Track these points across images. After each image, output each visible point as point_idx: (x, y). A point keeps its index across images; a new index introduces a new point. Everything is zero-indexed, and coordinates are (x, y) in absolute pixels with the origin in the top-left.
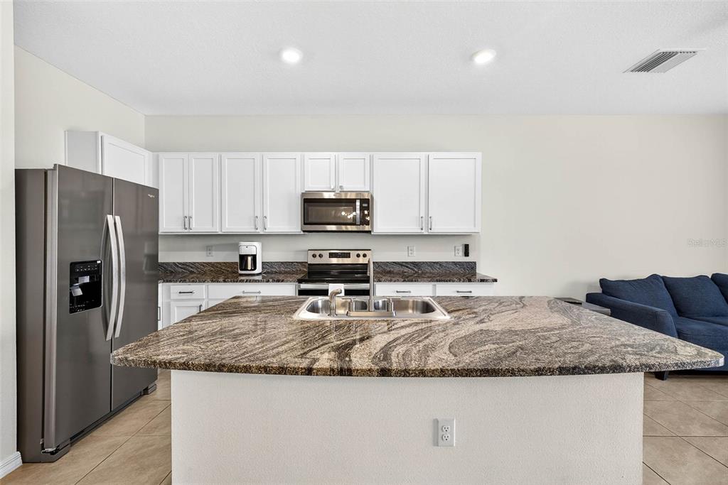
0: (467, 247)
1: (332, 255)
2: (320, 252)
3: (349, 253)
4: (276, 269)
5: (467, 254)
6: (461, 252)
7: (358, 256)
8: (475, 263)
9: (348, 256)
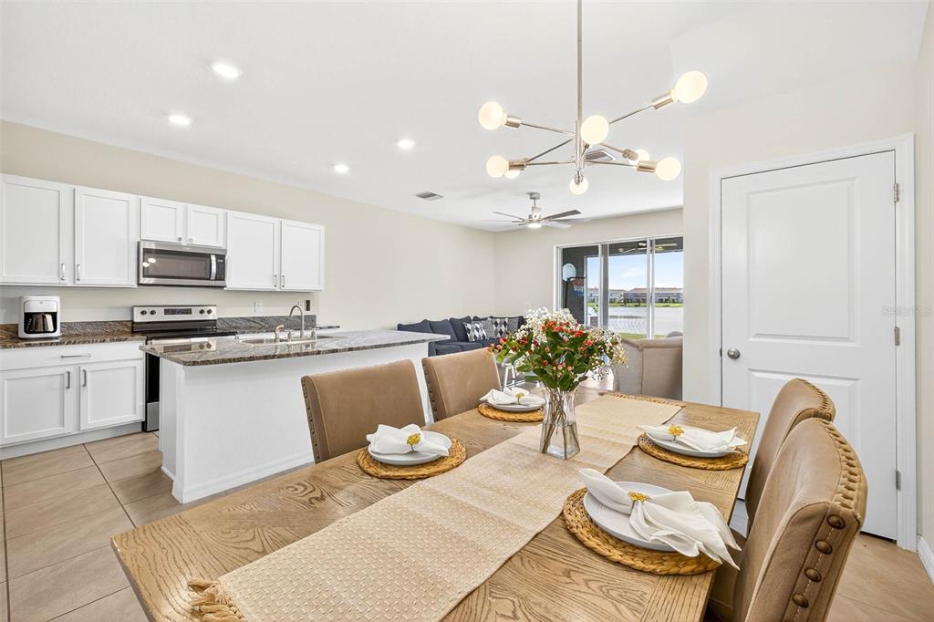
0: (308, 302)
1: (167, 312)
2: (152, 309)
3: (191, 310)
4: (80, 330)
5: (308, 309)
6: (303, 308)
7: (202, 312)
8: (315, 316)
9: (189, 312)
